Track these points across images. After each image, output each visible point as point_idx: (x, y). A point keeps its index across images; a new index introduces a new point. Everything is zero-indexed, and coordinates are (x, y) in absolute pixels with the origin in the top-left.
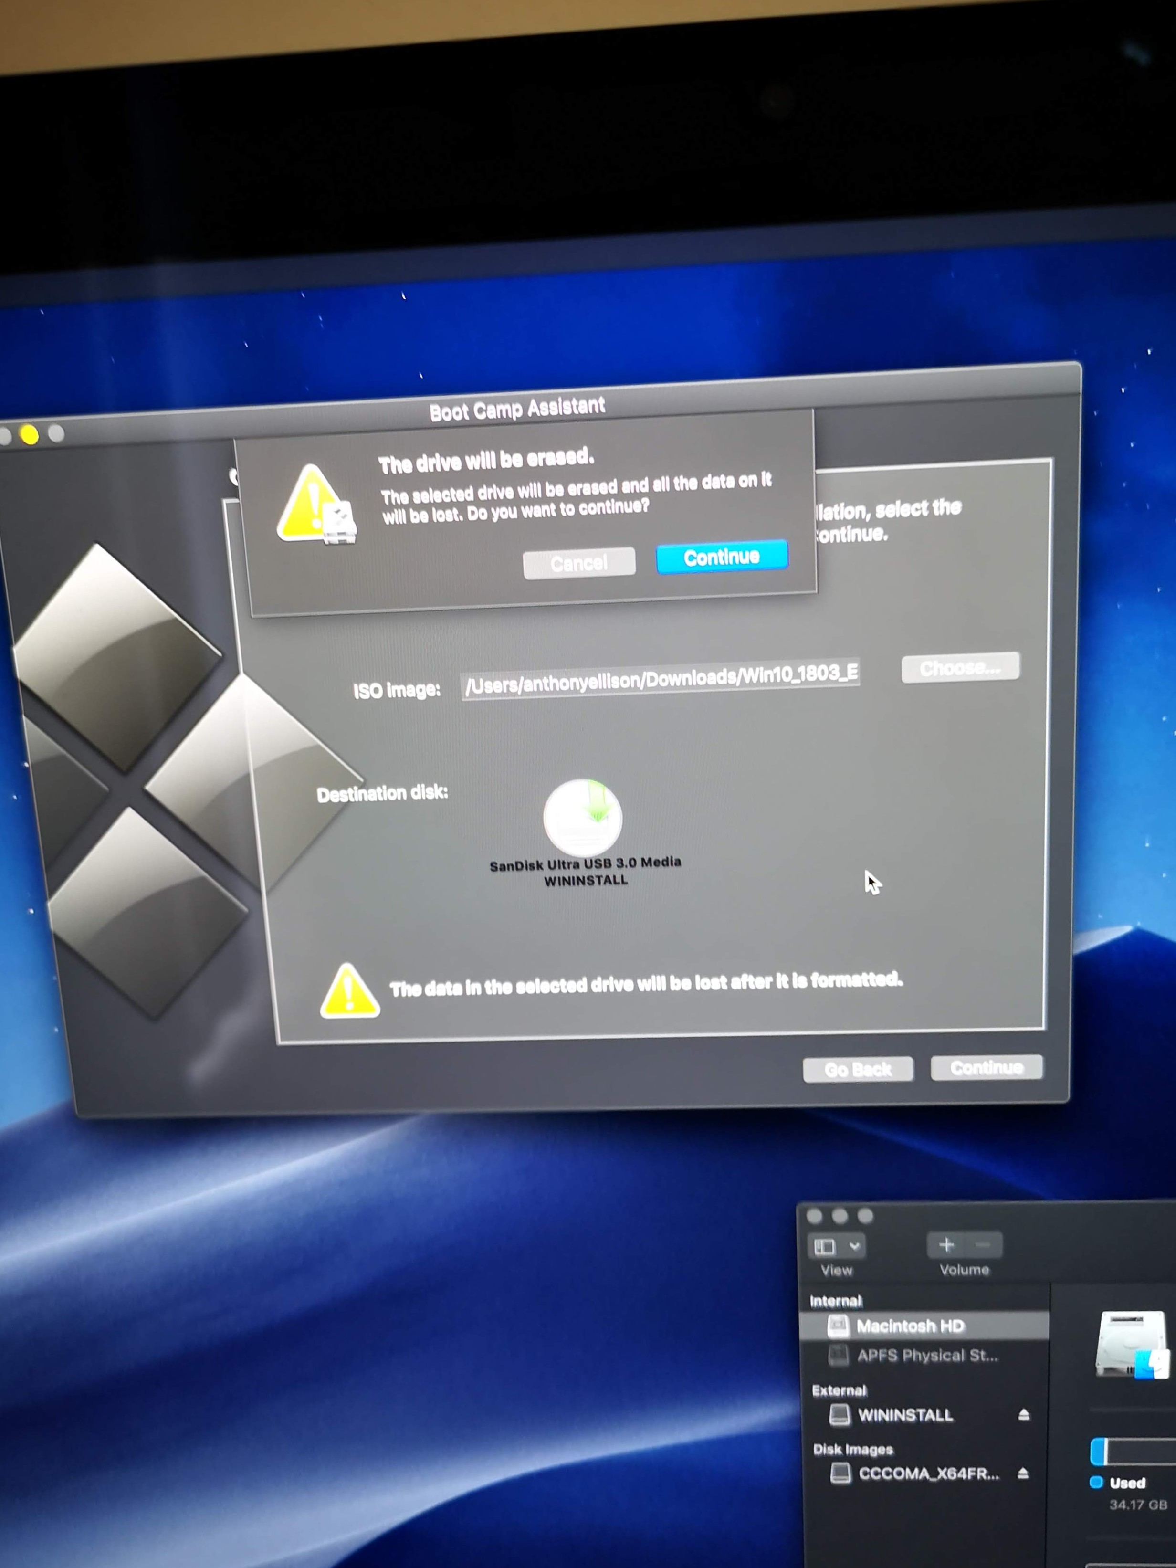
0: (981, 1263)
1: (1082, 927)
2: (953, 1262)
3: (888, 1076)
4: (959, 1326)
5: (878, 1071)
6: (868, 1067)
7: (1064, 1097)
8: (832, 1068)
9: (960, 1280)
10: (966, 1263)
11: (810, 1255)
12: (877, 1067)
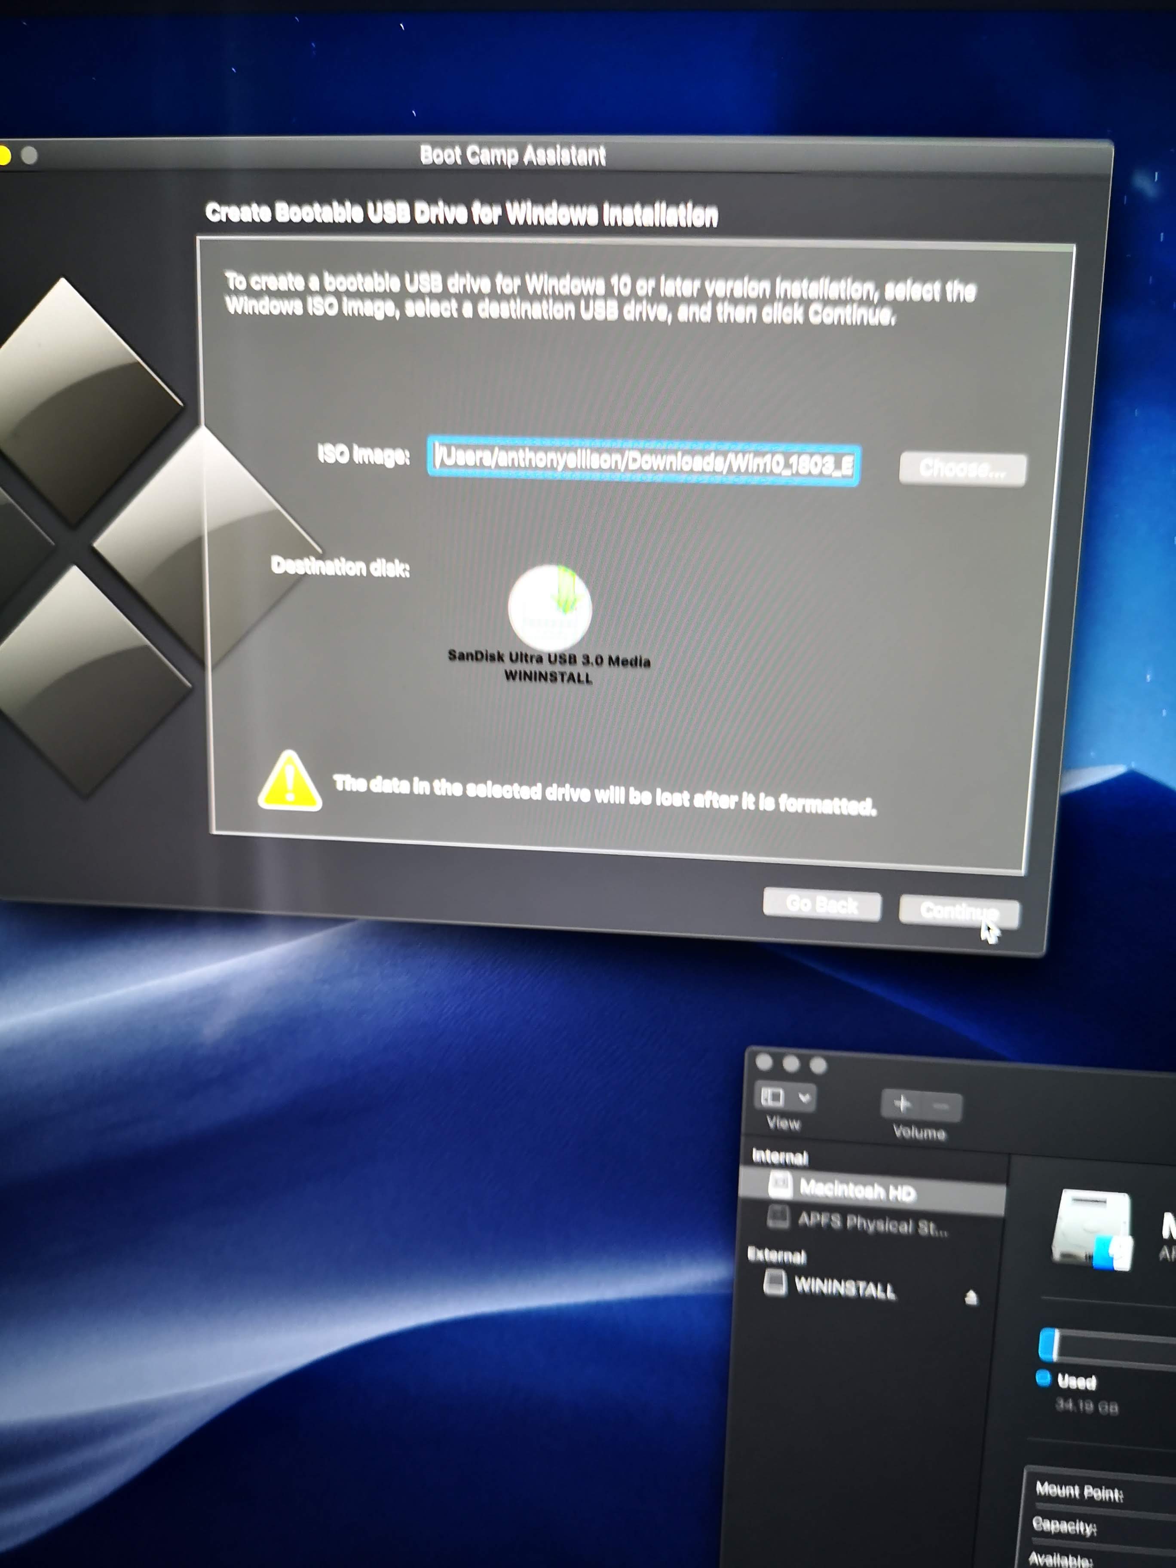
0: (937, 1126)
1: (1071, 765)
2: (908, 1123)
3: (853, 913)
4: (909, 1194)
5: (843, 907)
6: (833, 902)
7: (1038, 948)
8: (795, 900)
9: (913, 1144)
10: (922, 1125)
11: (756, 1105)
12: (843, 902)
